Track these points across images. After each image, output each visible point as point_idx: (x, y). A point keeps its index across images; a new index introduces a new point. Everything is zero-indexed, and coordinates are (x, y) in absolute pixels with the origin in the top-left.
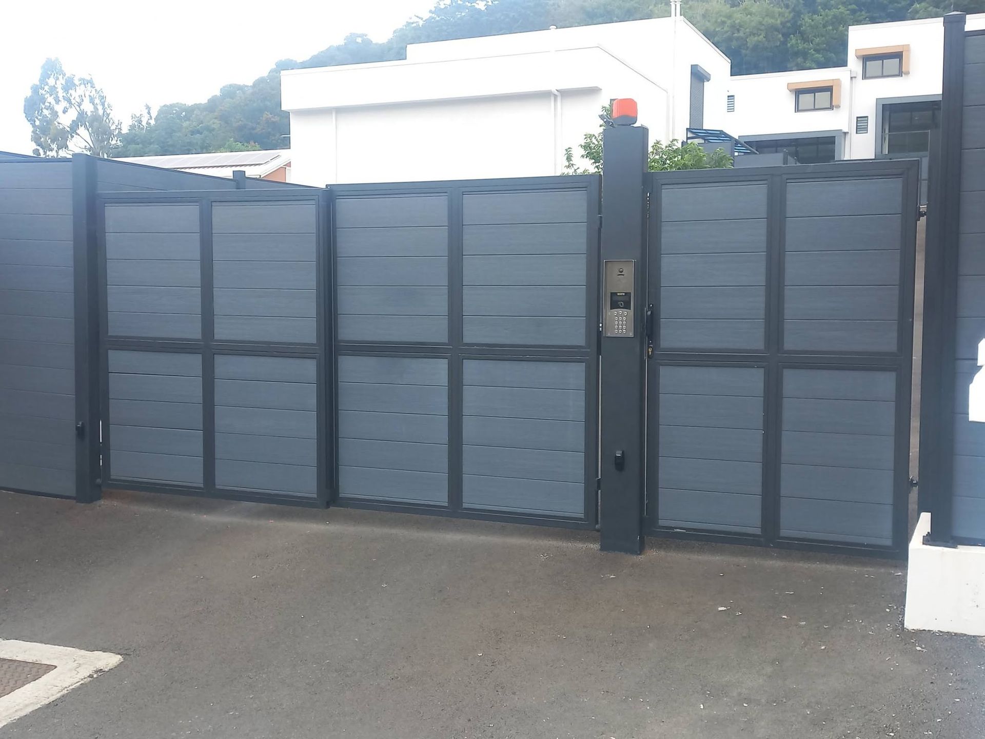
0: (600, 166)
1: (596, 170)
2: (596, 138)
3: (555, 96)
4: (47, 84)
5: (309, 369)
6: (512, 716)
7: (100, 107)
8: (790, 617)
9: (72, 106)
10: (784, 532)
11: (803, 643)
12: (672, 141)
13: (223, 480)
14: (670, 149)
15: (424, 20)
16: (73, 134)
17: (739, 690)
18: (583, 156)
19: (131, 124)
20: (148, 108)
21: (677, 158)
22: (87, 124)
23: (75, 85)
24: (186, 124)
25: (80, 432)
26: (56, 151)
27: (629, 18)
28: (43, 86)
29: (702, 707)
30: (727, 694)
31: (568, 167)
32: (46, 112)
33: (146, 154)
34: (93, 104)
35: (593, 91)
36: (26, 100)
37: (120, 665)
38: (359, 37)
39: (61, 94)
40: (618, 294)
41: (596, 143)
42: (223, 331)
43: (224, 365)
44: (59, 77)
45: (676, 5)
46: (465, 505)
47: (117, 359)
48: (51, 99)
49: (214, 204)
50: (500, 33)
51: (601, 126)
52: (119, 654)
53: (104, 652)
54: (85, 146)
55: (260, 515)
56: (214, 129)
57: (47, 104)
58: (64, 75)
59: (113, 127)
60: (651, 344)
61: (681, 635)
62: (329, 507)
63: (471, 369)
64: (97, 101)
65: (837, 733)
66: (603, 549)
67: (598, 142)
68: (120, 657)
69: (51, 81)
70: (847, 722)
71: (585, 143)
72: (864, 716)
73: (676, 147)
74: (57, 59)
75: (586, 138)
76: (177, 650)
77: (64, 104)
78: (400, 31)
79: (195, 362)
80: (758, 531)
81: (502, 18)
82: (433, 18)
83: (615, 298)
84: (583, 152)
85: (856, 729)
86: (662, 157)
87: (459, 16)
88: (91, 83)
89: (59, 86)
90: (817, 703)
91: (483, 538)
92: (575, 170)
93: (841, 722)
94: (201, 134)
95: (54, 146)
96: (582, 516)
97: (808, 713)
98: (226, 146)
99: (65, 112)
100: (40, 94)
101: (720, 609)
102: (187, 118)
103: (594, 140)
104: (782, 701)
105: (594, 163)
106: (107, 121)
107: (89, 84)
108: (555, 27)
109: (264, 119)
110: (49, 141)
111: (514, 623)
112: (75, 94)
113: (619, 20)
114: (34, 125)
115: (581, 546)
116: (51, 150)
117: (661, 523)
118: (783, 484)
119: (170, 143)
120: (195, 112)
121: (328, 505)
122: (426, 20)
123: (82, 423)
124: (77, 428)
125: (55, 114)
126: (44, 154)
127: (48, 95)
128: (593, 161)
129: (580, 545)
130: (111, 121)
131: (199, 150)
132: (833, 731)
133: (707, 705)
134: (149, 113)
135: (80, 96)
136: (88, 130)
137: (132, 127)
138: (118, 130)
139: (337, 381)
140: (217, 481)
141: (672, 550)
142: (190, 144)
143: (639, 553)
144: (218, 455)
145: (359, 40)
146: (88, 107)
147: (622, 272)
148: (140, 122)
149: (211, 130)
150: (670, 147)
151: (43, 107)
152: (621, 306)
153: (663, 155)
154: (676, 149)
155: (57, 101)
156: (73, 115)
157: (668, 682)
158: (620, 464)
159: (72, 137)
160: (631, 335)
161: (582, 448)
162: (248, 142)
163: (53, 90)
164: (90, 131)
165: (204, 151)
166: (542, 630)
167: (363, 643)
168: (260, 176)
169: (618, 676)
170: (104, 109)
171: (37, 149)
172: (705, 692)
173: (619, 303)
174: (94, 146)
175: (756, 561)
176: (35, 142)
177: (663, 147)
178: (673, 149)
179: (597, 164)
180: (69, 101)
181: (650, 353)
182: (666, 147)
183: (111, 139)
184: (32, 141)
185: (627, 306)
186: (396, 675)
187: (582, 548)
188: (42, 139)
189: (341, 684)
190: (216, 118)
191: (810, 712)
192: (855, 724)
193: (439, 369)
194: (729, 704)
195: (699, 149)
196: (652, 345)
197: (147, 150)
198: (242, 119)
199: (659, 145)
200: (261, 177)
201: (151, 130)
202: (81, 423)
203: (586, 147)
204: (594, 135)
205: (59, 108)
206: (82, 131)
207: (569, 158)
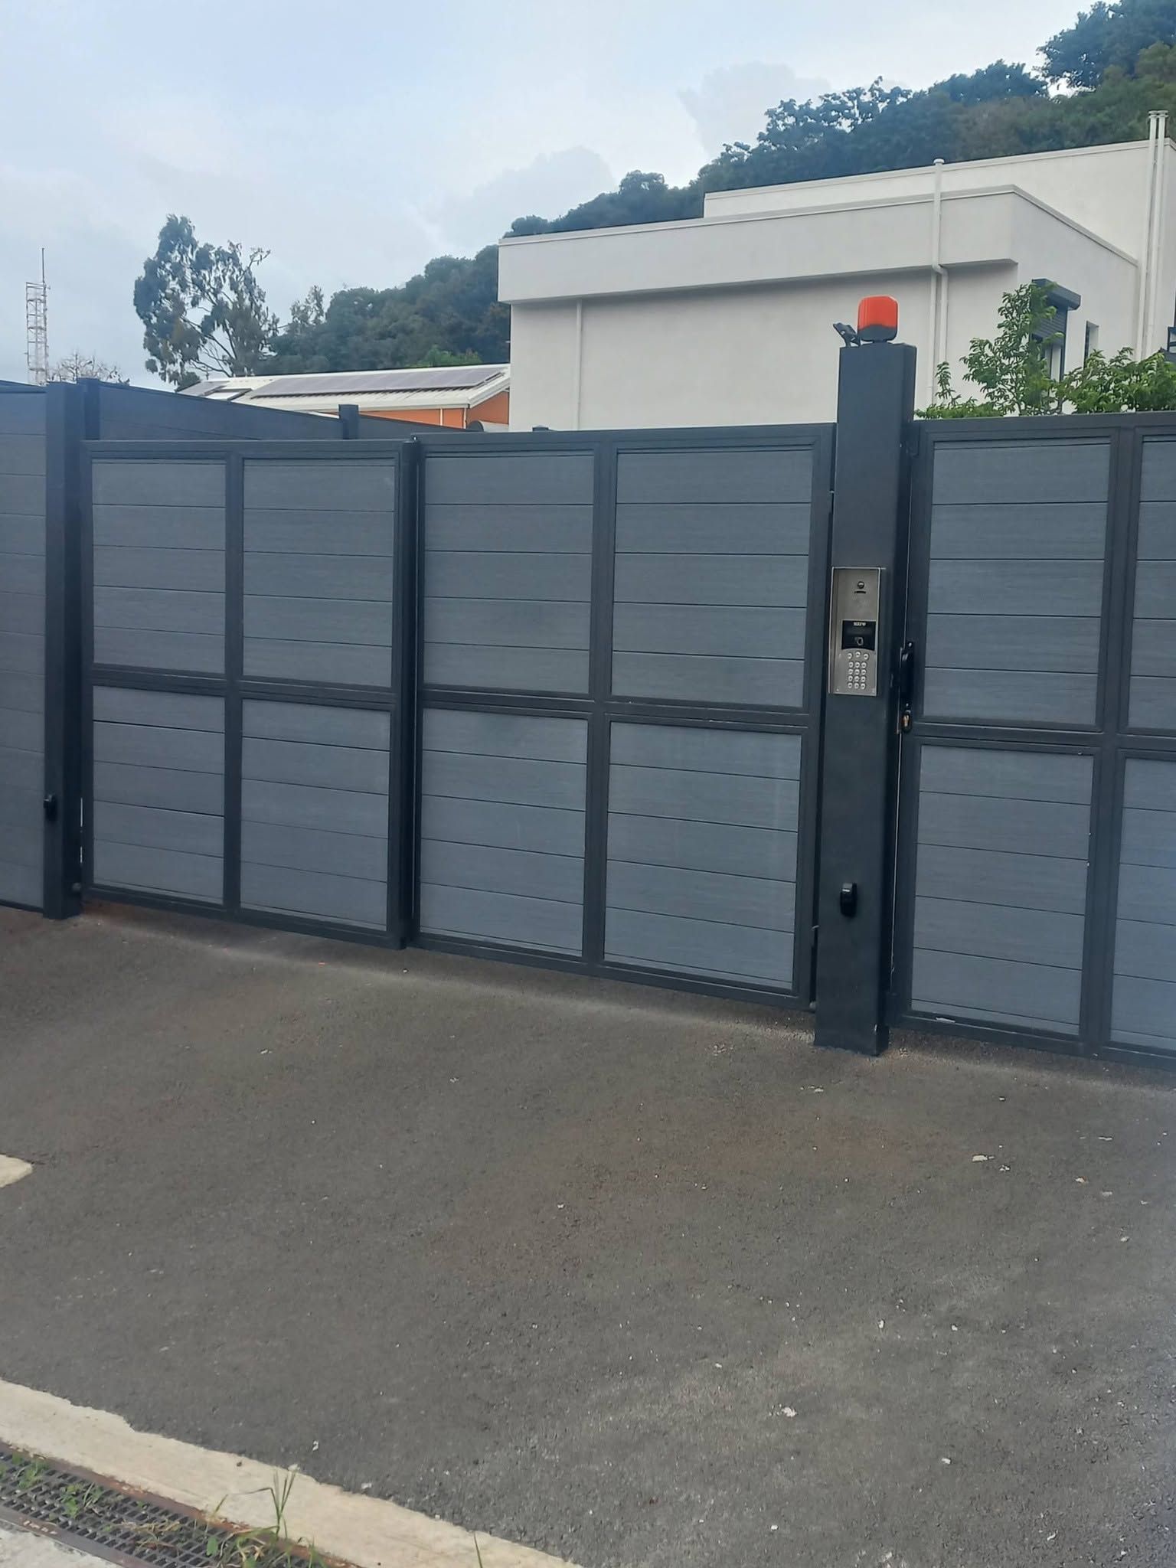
0: (996, 392)
1: (989, 399)
2: (990, 345)
3: (939, 277)
4: (169, 260)
5: (380, 727)
6: (573, 1314)
7: (246, 296)
8: (1089, 1181)
9: (206, 294)
10: (1117, 1036)
11: (1093, 1228)
12: (1122, 351)
13: (252, 897)
14: (1118, 364)
15: (750, 150)
16: (206, 338)
17: (954, 1302)
18: (967, 377)
19: (291, 322)
20: (318, 296)
21: (1129, 380)
22: (227, 323)
23: (211, 263)
24: (371, 323)
25: (50, 810)
26: (181, 363)
27: (1092, 140)
28: (163, 263)
29: (881, 1326)
30: (931, 1307)
31: (943, 394)
32: (166, 303)
33: (306, 368)
34: (235, 292)
35: (1003, 267)
36: (138, 284)
37: (24, 1181)
38: (645, 180)
39: (188, 274)
40: (855, 624)
41: (991, 354)
42: (257, 664)
43: (257, 716)
44: (187, 249)
45: (1158, 120)
46: (608, 958)
47: (105, 701)
48: (174, 284)
49: (247, 462)
50: (875, 170)
51: (1000, 326)
52: (28, 1161)
53: (10, 1156)
54: (224, 357)
55: (309, 953)
56: (412, 331)
57: (169, 291)
58: (194, 246)
59: (265, 328)
60: (909, 708)
61: (894, 1199)
62: (405, 948)
63: (623, 737)
64: (241, 286)
65: (1088, 1392)
66: (817, 1043)
67: (995, 353)
68: (29, 1166)
69: (175, 256)
70: (1114, 1373)
71: (971, 354)
72: (1146, 1367)
73: (1129, 362)
74: (184, 220)
75: (973, 346)
76: (112, 1162)
77: (192, 291)
78: (711, 170)
79: (214, 709)
80: (1074, 1031)
81: (879, 144)
82: (766, 148)
83: (850, 631)
84: (966, 369)
85: (1123, 1387)
86: (1103, 378)
87: (809, 143)
88: (233, 259)
89: (186, 263)
90: (1076, 1336)
91: (635, 1011)
92: (953, 400)
93: (1104, 1372)
94: (394, 337)
95: (178, 357)
96: (789, 986)
97: (1055, 1351)
98: (426, 358)
99: (195, 303)
100: (159, 276)
101: (976, 1158)
102: (374, 314)
103: (987, 350)
104: (1018, 1327)
105: (985, 388)
106: (257, 317)
107: (231, 260)
108: (942, 161)
109: (489, 314)
110: (171, 348)
111: (632, 1158)
112: (210, 277)
113: (1074, 145)
114: (148, 323)
115: (787, 1034)
116: (173, 362)
117: (916, 1006)
118: (1119, 954)
119: (344, 352)
120: (387, 304)
121: (403, 945)
122: (753, 150)
123: (53, 798)
124: (46, 804)
125: (180, 307)
126: (162, 369)
127: (170, 277)
128: (985, 384)
129: (784, 1034)
130: (263, 318)
131: (390, 364)
132: (1083, 1389)
133: (890, 1323)
134: (319, 305)
135: (217, 279)
136: (228, 332)
137: (292, 327)
138: (272, 332)
139: (420, 750)
140: (243, 897)
141: (935, 1052)
142: (376, 354)
143: (875, 1052)
144: (244, 857)
145: (644, 186)
146: (228, 296)
147: (862, 587)
148: (305, 318)
149: (408, 332)
150: (1119, 361)
151: (163, 295)
152: (860, 645)
153: (1106, 376)
154: (1128, 365)
155: (184, 286)
156: (206, 307)
157: (844, 1278)
158: (849, 905)
159: (205, 342)
160: (873, 692)
161: (793, 875)
162: (464, 352)
163: (177, 271)
164: (231, 334)
165: (398, 364)
166: (672, 1173)
167: (389, 1172)
168: (469, 405)
169: (765, 1260)
170: (252, 300)
171: (152, 360)
172: (897, 1299)
173: (856, 638)
174: (236, 356)
175: (1071, 1080)
176: (150, 350)
177: (1107, 361)
178: (1123, 364)
179: (991, 390)
180: (202, 289)
181: (906, 725)
182: (1112, 361)
183: (261, 345)
184: (145, 348)
185: (869, 645)
186: (419, 1230)
187: (786, 1038)
188: (160, 345)
189: (333, 1237)
190: (416, 313)
191: (1058, 1351)
192: (1125, 1378)
193: (575, 735)
194: (928, 1324)
195: (1166, 366)
196: (909, 711)
197: (308, 363)
198: (454, 314)
199: (1097, 358)
200: (471, 407)
201: (319, 331)
202: (50, 796)
203: (973, 361)
204: (987, 342)
205: (186, 298)
206: (219, 334)
207: (944, 380)
